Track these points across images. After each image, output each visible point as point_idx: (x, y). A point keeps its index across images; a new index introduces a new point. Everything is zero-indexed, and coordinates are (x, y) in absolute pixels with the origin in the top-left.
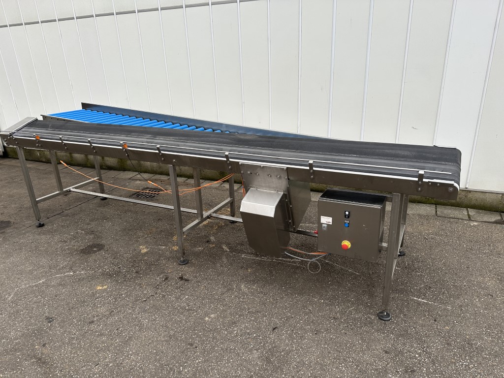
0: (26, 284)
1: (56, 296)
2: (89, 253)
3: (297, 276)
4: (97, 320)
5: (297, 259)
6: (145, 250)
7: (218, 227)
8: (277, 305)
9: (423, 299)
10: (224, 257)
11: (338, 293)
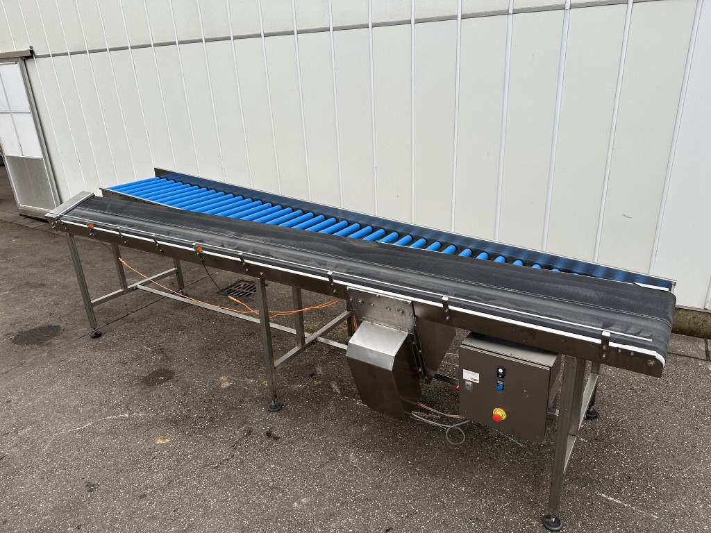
0: (67, 429)
1: (103, 451)
2: (153, 384)
3: (431, 444)
4: (150, 494)
5: (436, 414)
6: (227, 384)
7: (330, 351)
8: (396, 490)
9: (616, 497)
10: (331, 403)
11: (489, 477)
